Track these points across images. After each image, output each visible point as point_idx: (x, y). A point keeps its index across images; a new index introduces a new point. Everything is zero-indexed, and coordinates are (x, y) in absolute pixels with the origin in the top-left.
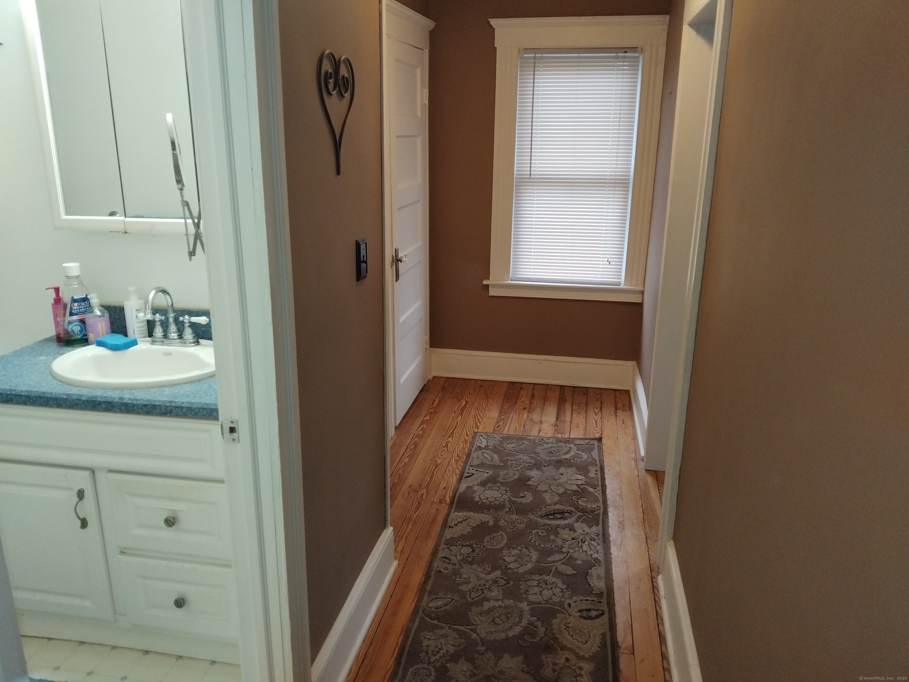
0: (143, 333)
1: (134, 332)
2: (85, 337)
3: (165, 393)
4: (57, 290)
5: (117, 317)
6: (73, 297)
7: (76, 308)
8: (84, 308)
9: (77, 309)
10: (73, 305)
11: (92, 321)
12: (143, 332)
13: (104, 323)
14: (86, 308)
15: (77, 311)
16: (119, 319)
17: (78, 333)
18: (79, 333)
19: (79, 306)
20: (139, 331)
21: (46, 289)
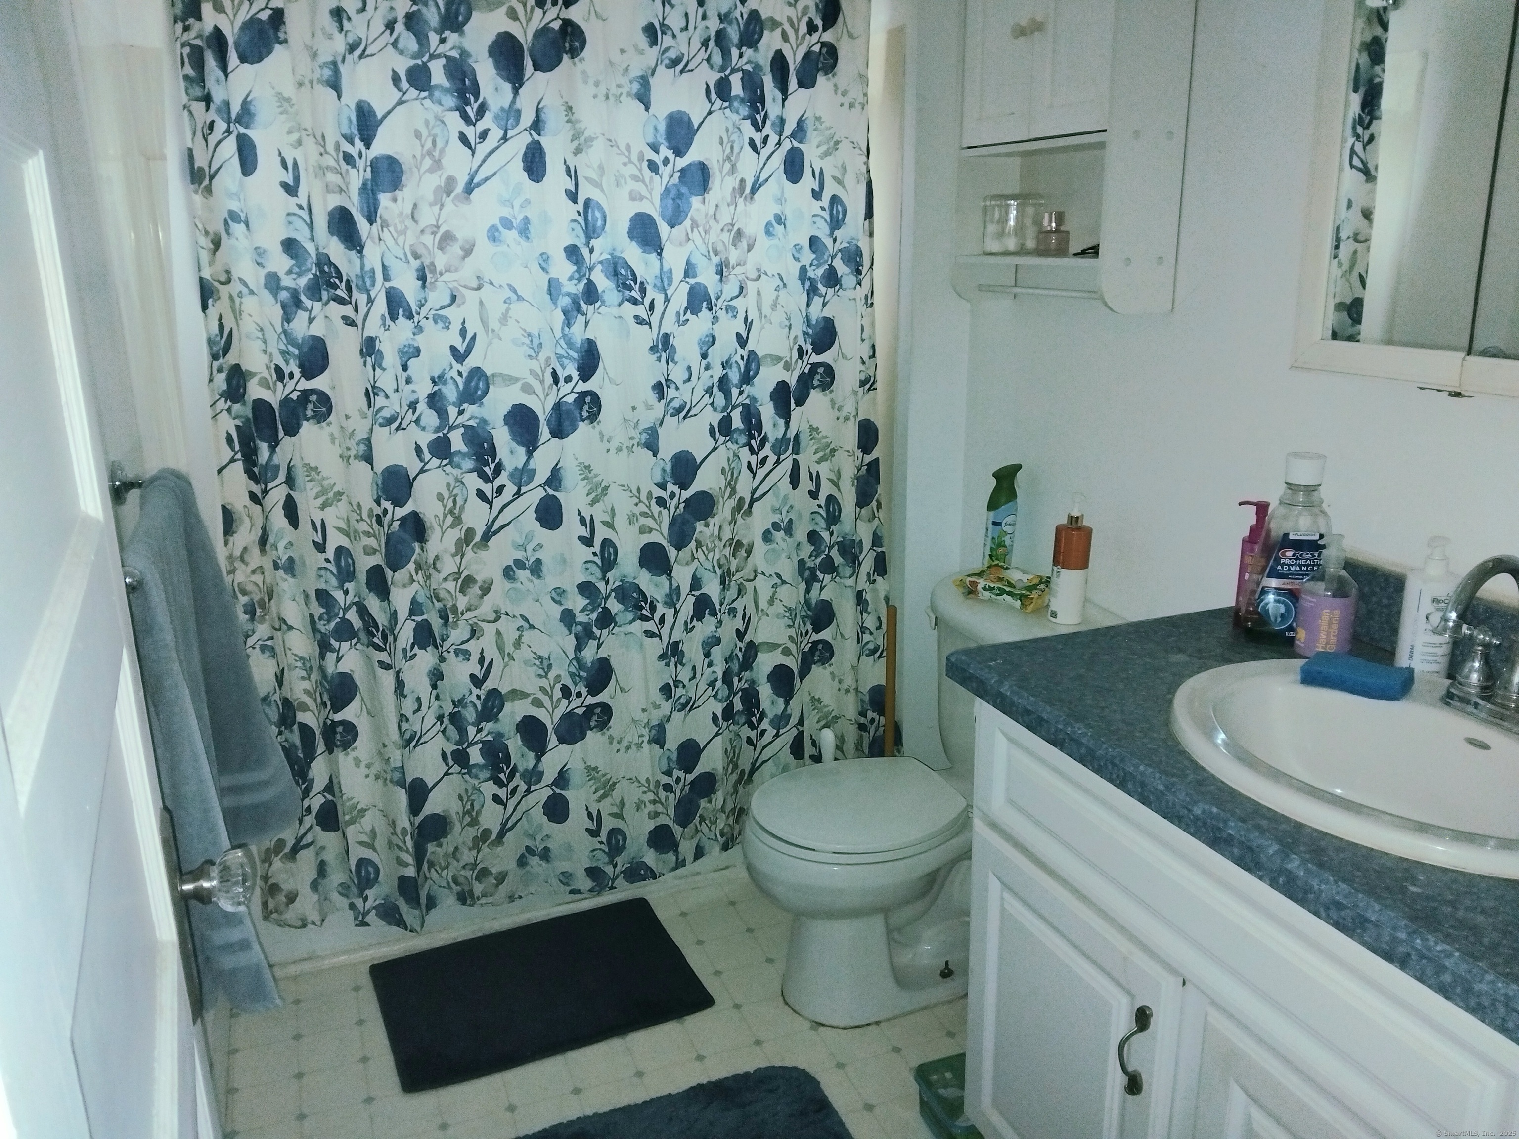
0: (1436, 662)
1: (1411, 652)
2: (1292, 634)
3: (1413, 889)
4: (1262, 509)
5: (1385, 601)
6: (1288, 534)
7: (1287, 561)
8: (1308, 566)
9: (1288, 565)
10: (1283, 554)
11: (1311, 602)
12: (1435, 658)
13: (1337, 612)
14: (1314, 566)
15: (1289, 569)
16: (1388, 606)
17: (1276, 620)
18: (1279, 620)
19: (1296, 559)
20: (1423, 654)
21: (1240, 504)
